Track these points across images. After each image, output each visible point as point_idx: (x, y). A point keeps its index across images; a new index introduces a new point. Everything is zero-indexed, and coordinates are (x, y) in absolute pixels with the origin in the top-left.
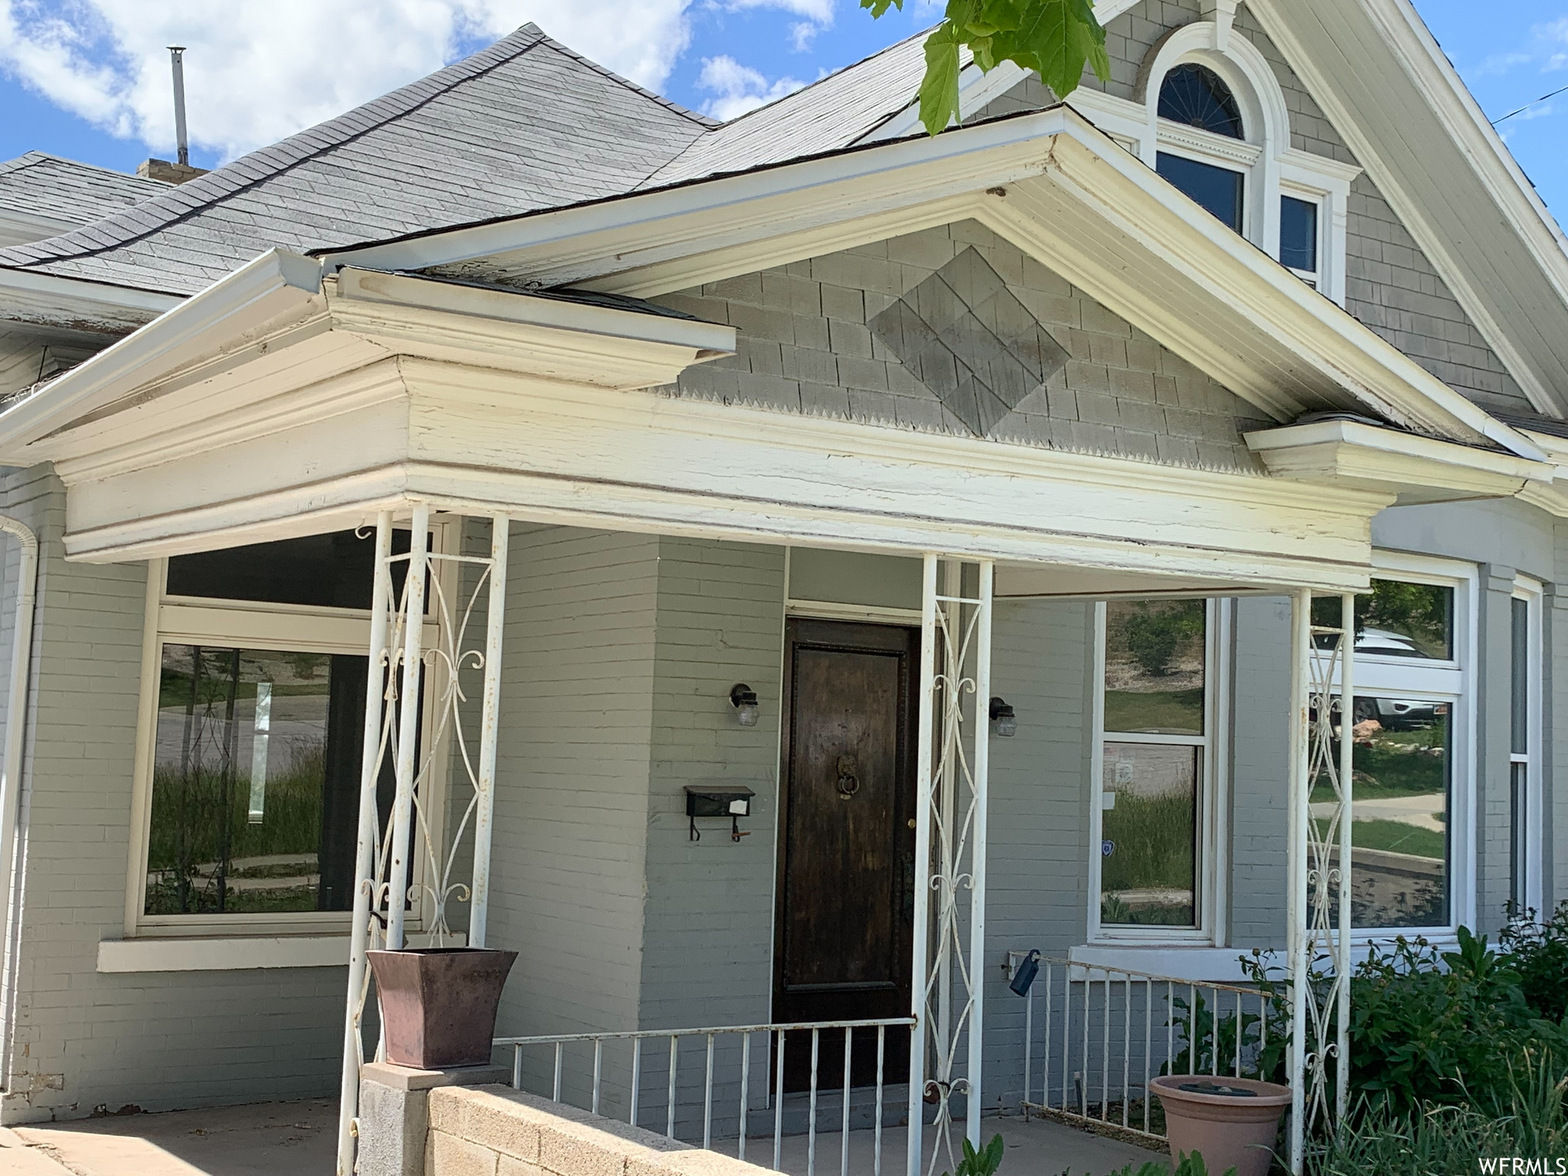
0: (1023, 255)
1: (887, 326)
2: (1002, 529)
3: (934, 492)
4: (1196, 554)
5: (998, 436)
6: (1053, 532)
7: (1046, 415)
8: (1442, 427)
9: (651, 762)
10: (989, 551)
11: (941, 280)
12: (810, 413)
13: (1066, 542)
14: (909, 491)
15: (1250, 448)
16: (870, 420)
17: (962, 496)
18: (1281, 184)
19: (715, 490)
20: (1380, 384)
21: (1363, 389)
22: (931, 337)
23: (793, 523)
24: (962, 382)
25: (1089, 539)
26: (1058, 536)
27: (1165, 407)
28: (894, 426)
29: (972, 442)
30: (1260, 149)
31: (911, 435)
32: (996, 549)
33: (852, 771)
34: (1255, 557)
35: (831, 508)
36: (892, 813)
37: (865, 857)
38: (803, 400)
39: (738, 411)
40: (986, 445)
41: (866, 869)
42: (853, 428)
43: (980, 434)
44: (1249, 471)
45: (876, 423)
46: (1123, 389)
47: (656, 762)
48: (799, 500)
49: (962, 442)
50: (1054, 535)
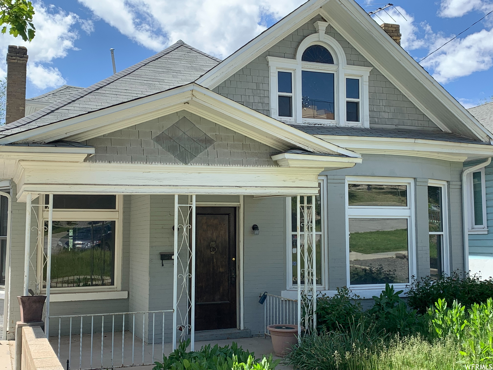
0: (200, 117)
1: (158, 139)
2: (196, 187)
3: (176, 179)
4: (259, 189)
5: (192, 164)
6: (212, 186)
7: (207, 157)
8: (324, 151)
9: (150, 247)
10: (193, 192)
11: (175, 126)
12: (135, 163)
13: (217, 188)
14: (168, 179)
15: (273, 160)
16: (153, 163)
17: (184, 179)
18: (345, 75)
19: (110, 184)
20: (303, 142)
21: (298, 143)
22: (172, 141)
23: (133, 190)
24: (181, 151)
25: (223, 187)
26: (214, 187)
27: (246, 152)
28: (160, 164)
29: (184, 166)
30: (338, 66)
31: (165, 166)
32: (195, 192)
33: (214, 246)
34: (278, 188)
35: (144, 185)
36: (227, 256)
37: (219, 269)
38: (133, 160)
39: (113, 164)
40: (189, 166)
41: (220, 272)
42: (148, 165)
43: (186, 164)
44: (273, 166)
45: (154, 164)
46: (232, 148)
47: (151, 247)
48: (135, 184)
49: (181, 166)
50: (212, 187)
